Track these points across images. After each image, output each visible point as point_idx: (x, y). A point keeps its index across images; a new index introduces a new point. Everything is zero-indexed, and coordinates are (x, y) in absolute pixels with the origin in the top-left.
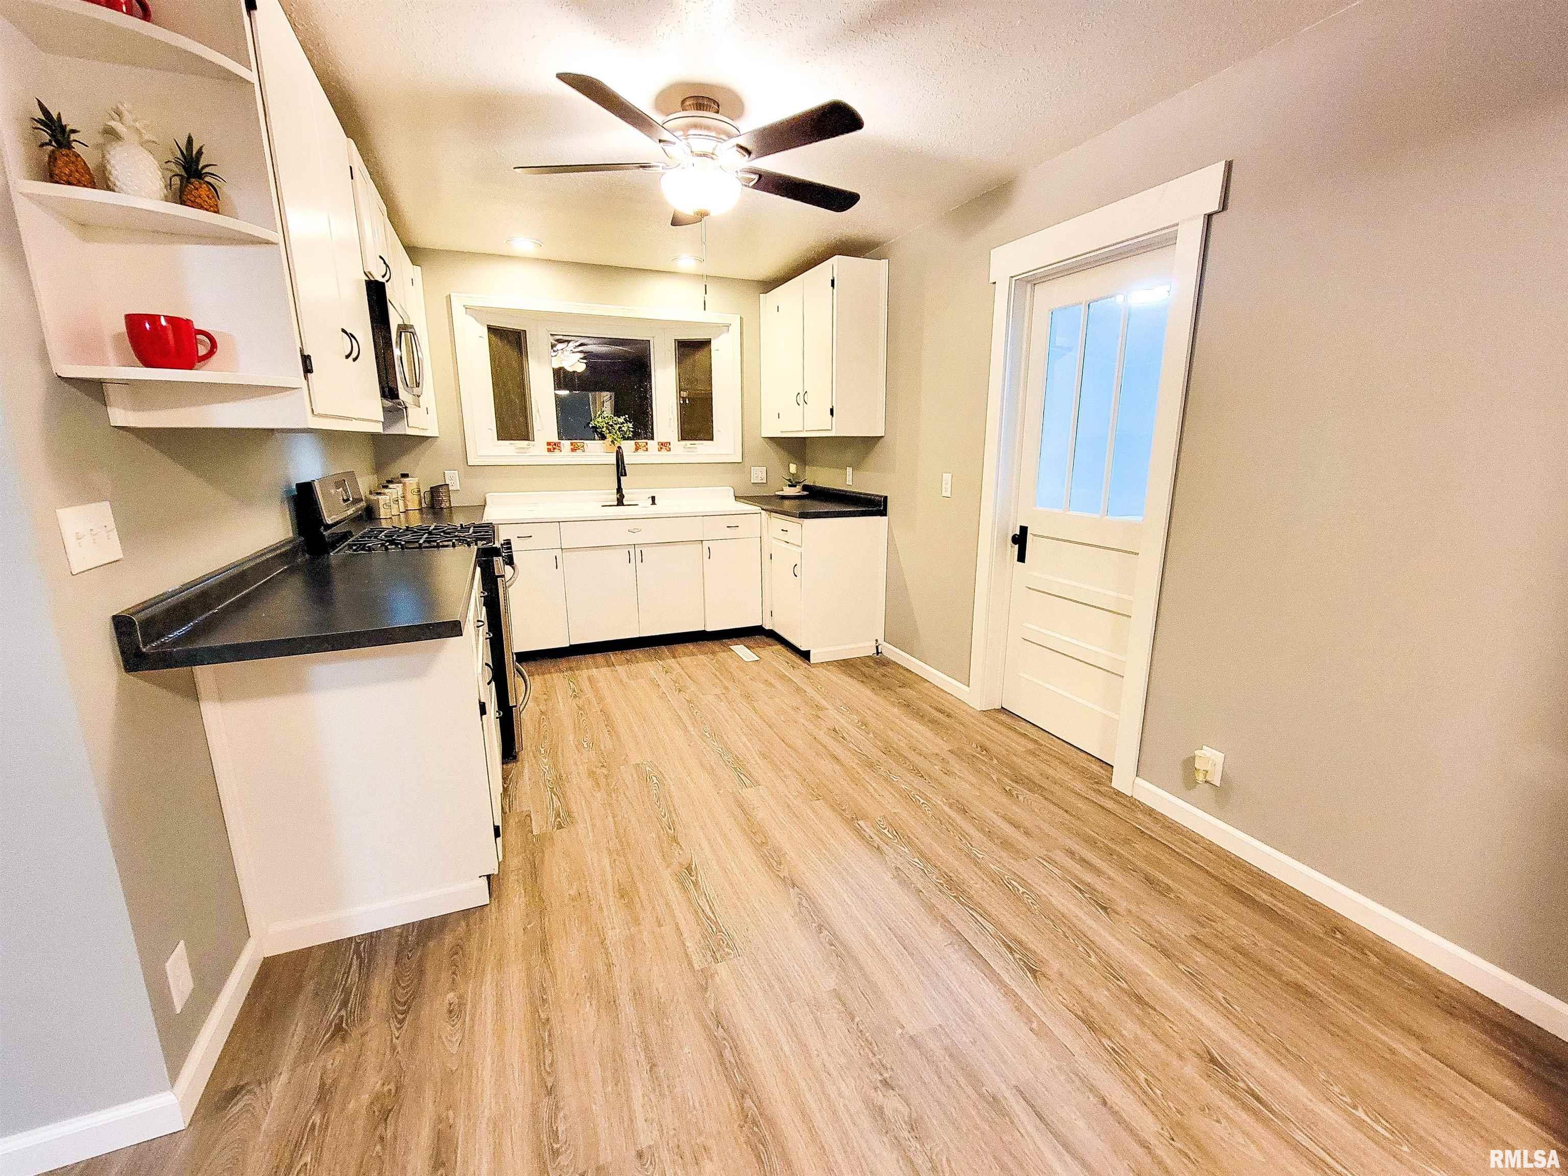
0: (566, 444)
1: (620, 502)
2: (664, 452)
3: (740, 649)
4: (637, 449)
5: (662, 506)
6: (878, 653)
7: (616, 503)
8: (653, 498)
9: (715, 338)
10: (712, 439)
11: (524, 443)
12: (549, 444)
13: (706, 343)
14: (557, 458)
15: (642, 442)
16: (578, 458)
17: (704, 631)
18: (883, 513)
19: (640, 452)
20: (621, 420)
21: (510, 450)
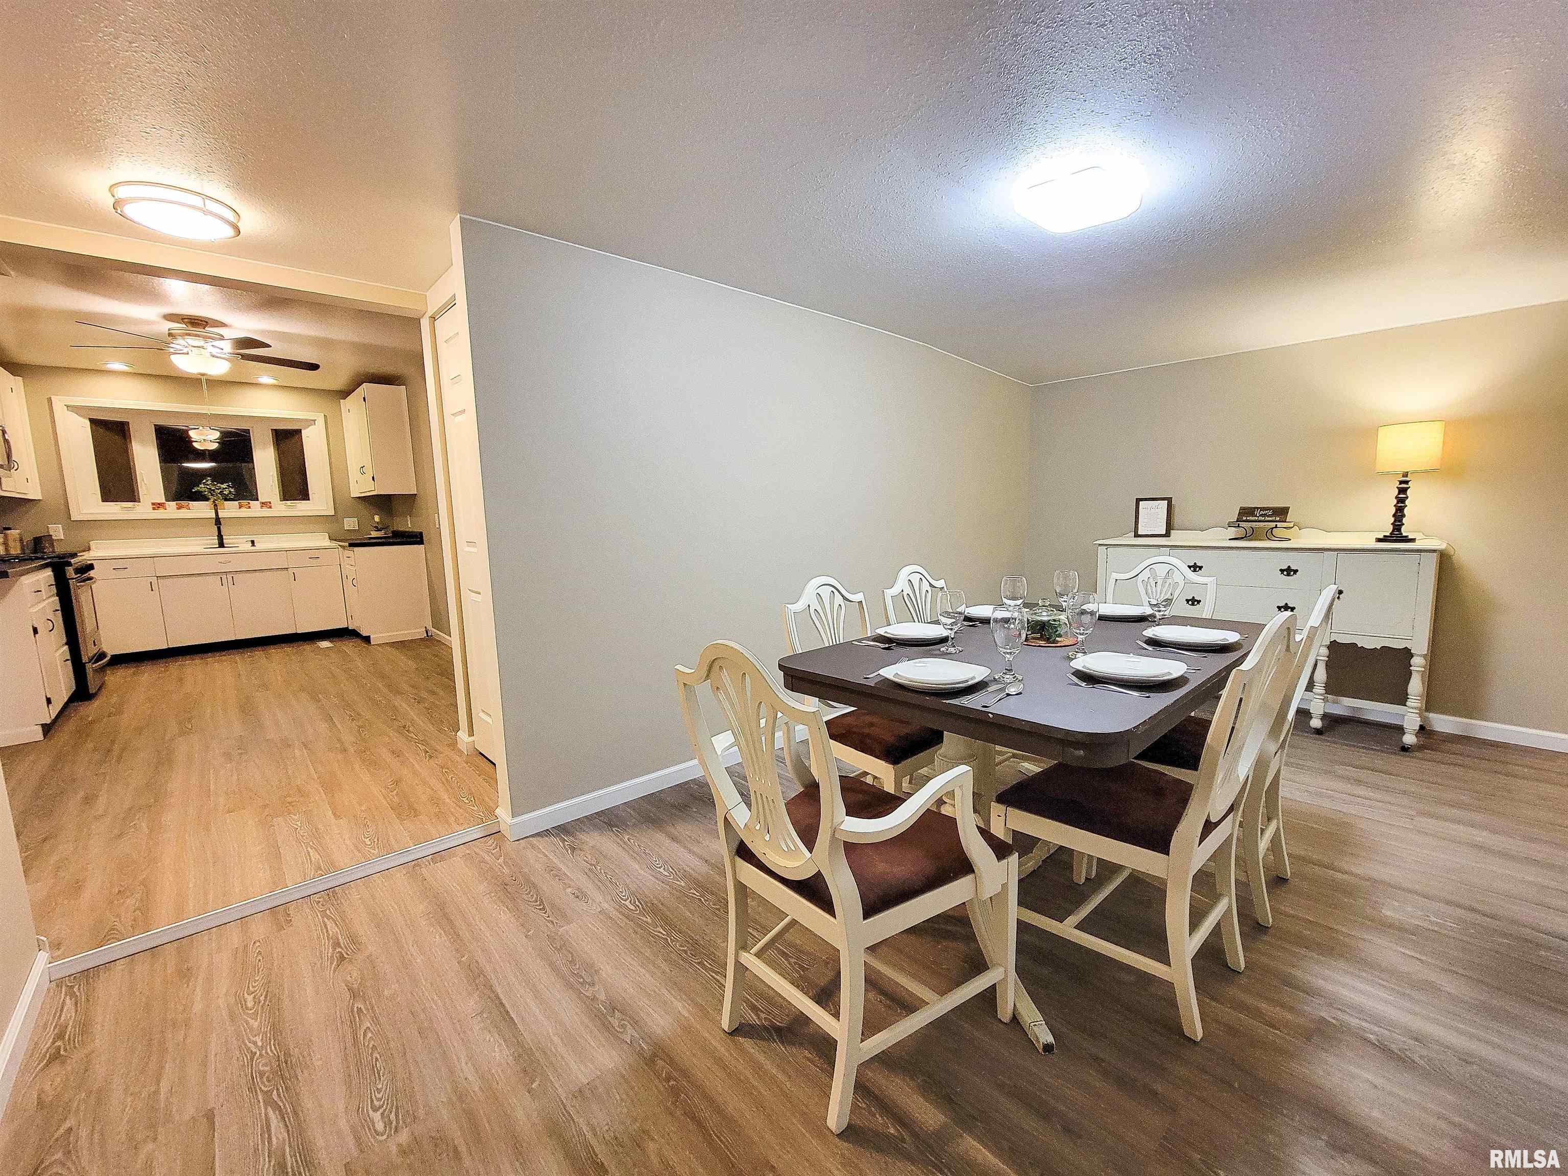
0: (173, 505)
1: (221, 545)
2: (265, 509)
3: (325, 644)
4: (240, 508)
5: (259, 546)
6: (428, 636)
7: (217, 546)
8: (253, 542)
9: (305, 429)
10: (309, 500)
11: (130, 504)
12: (153, 504)
13: (298, 432)
14: (160, 514)
15: (244, 502)
16: (184, 514)
17: (296, 634)
18: (421, 542)
19: (243, 509)
20: (224, 486)
21: (115, 510)
